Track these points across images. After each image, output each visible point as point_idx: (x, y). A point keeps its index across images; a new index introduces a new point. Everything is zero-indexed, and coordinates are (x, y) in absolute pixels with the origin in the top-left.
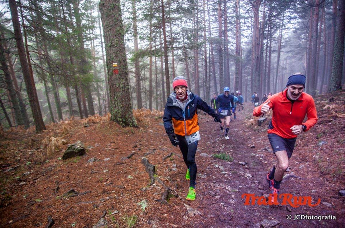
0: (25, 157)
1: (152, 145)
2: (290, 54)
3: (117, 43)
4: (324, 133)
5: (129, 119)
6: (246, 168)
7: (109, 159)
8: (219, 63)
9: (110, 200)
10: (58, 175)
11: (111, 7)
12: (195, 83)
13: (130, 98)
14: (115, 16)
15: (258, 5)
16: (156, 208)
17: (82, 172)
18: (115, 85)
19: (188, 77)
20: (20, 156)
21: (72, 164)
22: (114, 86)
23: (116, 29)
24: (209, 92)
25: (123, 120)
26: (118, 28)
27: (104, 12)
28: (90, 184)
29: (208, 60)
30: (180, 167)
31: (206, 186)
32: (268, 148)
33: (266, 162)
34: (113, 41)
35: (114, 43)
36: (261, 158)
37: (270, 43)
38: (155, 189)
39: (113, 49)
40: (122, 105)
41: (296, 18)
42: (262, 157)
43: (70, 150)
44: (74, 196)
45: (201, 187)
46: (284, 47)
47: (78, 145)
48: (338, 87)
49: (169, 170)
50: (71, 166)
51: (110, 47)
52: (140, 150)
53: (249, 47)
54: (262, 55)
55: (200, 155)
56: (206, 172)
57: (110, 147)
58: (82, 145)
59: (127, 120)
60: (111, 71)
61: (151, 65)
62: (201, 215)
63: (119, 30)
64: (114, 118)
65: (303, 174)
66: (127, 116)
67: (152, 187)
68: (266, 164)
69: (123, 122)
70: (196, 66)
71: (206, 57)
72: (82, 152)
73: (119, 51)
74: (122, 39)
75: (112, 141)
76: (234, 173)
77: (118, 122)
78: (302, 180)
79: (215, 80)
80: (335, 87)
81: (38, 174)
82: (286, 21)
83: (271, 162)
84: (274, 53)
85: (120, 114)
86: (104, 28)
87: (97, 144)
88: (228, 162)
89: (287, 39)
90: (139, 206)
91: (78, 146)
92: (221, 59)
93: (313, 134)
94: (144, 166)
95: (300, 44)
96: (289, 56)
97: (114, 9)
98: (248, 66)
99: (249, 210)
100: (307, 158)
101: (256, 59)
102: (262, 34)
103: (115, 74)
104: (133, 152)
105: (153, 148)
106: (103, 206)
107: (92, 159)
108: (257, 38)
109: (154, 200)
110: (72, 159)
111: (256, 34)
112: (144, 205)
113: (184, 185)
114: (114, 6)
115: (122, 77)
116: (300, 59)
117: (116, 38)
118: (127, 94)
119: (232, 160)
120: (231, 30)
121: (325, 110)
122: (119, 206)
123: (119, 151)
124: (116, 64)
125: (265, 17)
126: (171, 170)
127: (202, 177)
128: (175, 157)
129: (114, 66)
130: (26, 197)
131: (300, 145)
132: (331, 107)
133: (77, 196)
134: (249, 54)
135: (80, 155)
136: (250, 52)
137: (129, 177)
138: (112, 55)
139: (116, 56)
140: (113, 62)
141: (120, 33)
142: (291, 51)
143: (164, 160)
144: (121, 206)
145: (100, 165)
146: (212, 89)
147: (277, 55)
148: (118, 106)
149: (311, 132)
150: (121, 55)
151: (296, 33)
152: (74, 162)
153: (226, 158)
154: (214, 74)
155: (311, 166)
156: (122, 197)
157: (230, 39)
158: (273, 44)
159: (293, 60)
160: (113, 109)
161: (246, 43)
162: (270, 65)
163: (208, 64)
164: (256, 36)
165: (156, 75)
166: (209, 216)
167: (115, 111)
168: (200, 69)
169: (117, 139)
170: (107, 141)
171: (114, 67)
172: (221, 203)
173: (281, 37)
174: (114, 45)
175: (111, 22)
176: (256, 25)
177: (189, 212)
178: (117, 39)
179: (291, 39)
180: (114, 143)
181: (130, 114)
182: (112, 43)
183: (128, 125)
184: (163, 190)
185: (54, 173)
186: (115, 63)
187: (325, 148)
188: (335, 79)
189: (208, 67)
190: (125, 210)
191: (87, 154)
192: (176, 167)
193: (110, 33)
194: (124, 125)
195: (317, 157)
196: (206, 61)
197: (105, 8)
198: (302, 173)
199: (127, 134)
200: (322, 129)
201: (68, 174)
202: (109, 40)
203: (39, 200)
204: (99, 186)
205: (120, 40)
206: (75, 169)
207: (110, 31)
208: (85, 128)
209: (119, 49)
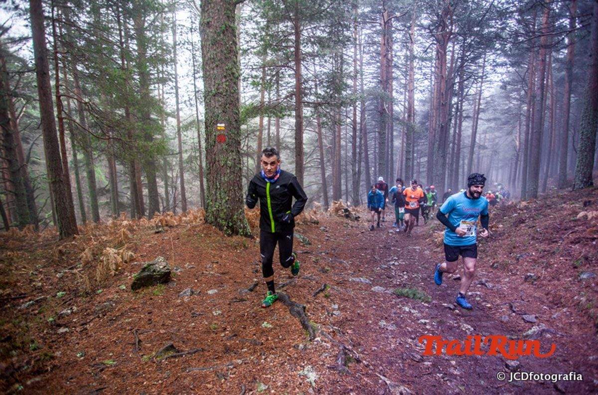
0: (50, 282)
2: (493, 125)
3: (227, 90)
4: (586, 258)
5: (239, 223)
6: (458, 315)
7: (216, 291)
9: (244, 365)
10: (131, 317)
11: (221, 28)
12: (333, 165)
13: (241, 186)
14: (226, 44)
15: (446, 41)
16: (334, 381)
17: (174, 314)
18: (218, 161)
19: (322, 154)
20: (40, 281)
21: (151, 299)
22: (217, 163)
23: (227, 65)
24: (357, 182)
25: (228, 223)
26: (230, 65)
27: (208, 36)
28: (195, 335)
30: (345, 309)
31: (400, 343)
32: (487, 281)
33: (489, 305)
34: (220, 86)
35: (221, 90)
36: (478, 299)
37: (461, 104)
38: (321, 346)
39: (220, 99)
40: (227, 198)
41: (506, 64)
42: (480, 297)
43: (146, 273)
44: (175, 357)
45: (393, 346)
46: (484, 111)
47: (161, 264)
48: (586, 182)
49: (328, 313)
50: (151, 302)
51: (214, 96)
53: (426, 108)
54: (448, 123)
55: (372, 289)
56: (392, 320)
57: (212, 270)
58: (167, 264)
59: (235, 224)
60: (213, 137)
61: (261, 131)
63: (231, 69)
64: (212, 219)
65: (562, 328)
66: (235, 217)
67: (315, 343)
68: (490, 308)
69: (228, 227)
70: (336, 139)
71: (354, 121)
72: (166, 278)
73: (230, 104)
74: (235, 83)
75: (213, 260)
76: (441, 323)
77: (220, 227)
78: (565, 338)
79: (367, 163)
80: (582, 181)
81: (88, 314)
82: (488, 68)
83: (497, 305)
84: (466, 121)
85: (225, 213)
86: (207, 63)
87: (188, 263)
88: (423, 303)
89: (489, 99)
90: (302, 377)
91: (161, 267)
92: (383, 127)
93: (566, 260)
94: (284, 307)
95: (509, 108)
96: (491, 127)
97: (226, 32)
98: (423, 141)
99: (489, 387)
100: (563, 300)
101: (439, 129)
102: (450, 88)
103: (220, 142)
104: (255, 280)
105: (286, 274)
106: (234, 376)
107: (188, 290)
108: (442, 94)
109: (325, 367)
110: (150, 289)
112: (313, 376)
113: (362, 342)
114: (226, 26)
115: (232, 149)
116: (510, 133)
117: (226, 82)
118: (238, 179)
119: (430, 300)
121: (579, 220)
122: (265, 376)
123: (230, 278)
124: (223, 125)
126: (332, 315)
127: (389, 328)
128: (331, 292)
129: (219, 128)
130: (82, 356)
131: (545, 278)
132: (590, 215)
133: (182, 356)
134: (424, 121)
135: (163, 283)
136: (427, 116)
137: (265, 324)
138: (216, 110)
139: (224, 111)
140: (217, 122)
141: (233, 74)
142: (495, 119)
143: (314, 296)
144: (269, 376)
145: (203, 301)
146: (363, 177)
147: (471, 124)
148: (221, 198)
149: (562, 256)
150: (233, 112)
151: (505, 89)
152: (154, 294)
153: (419, 296)
154: (366, 151)
155: (574, 315)
156: (265, 359)
158: (466, 106)
159: (497, 134)
160: (211, 203)
161: (421, 101)
162: (459, 140)
163: (358, 134)
164: (440, 91)
167: (215, 207)
168: (343, 143)
169: (221, 257)
170: (204, 259)
171: (219, 130)
172: (438, 375)
173: (480, 95)
174: (221, 93)
175: (219, 54)
176: (440, 72)
177: (392, 390)
178: (228, 83)
179: (496, 99)
180: (217, 263)
181: (241, 214)
182: (218, 89)
183: (237, 233)
184: (335, 348)
185: (122, 314)
186: (221, 123)
187: (593, 285)
188: (583, 169)
189: (358, 140)
190: (279, 384)
191: (175, 281)
192: (339, 309)
193: (215, 72)
194: (230, 232)
195: (583, 299)
196: (354, 129)
197: (211, 30)
198: (560, 325)
199: (235, 248)
200: (580, 253)
201: (148, 316)
202: (213, 83)
203: (110, 362)
204: (213, 339)
205: (233, 85)
206: (160, 308)
207: (215, 68)
208: (157, 235)
209: (229, 101)
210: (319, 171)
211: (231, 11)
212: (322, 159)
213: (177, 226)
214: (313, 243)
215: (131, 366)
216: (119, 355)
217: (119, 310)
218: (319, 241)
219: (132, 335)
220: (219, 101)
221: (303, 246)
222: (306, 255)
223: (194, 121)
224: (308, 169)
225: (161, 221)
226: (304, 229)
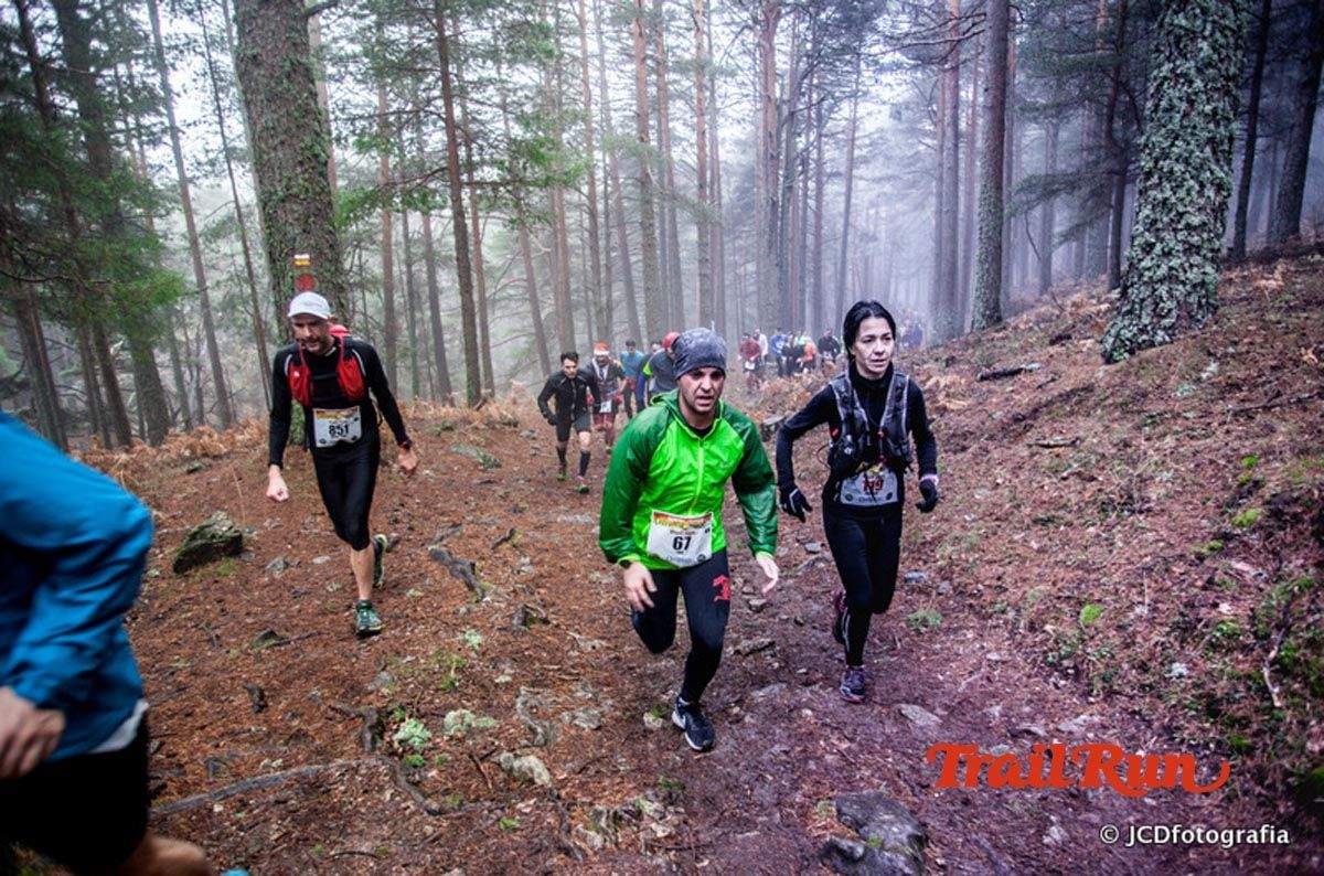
1: (442, 514)
2: (887, 188)
3: (307, 190)
7: (327, 558)
8: (641, 223)
10: (189, 611)
11: (282, 67)
12: (556, 291)
14: (295, 99)
15: (772, 21)
16: (504, 642)
17: (261, 598)
19: (529, 269)
21: (216, 582)
26: (308, 140)
27: (256, 84)
28: (303, 620)
29: (600, 206)
30: (541, 563)
34: (293, 182)
35: (295, 190)
37: (820, 151)
38: (491, 608)
39: (295, 207)
43: (199, 542)
44: (279, 645)
45: (603, 602)
46: (865, 161)
47: (222, 524)
48: (991, 317)
49: (512, 571)
50: (217, 586)
51: (283, 201)
52: (411, 529)
53: (748, 158)
54: (788, 196)
57: (316, 527)
58: (234, 524)
60: (288, 279)
62: (608, 648)
63: (311, 147)
67: (483, 605)
70: (559, 233)
71: (592, 198)
72: (235, 546)
73: (315, 216)
74: (321, 174)
75: (314, 510)
79: (629, 283)
80: (983, 316)
84: (833, 183)
87: (269, 520)
89: (877, 136)
90: (461, 642)
91: (225, 529)
92: (648, 214)
94: (442, 567)
95: (917, 153)
96: (885, 194)
97: (293, 75)
98: (745, 229)
101: (769, 209)
102: (786, 121)
105: (449, 521)
107: (279, 561)
108: (771, 136)
109: (494, 629)
110: (211, 568)
111: (766, 121)
112: (476, 640)
113: (558, 601)
114: (292, 64)
116: (920, 206)
117: (303, 173)
120: (681, 95)
122: (411, 648)
124: (307, 256)
125: (796, 56)
126: (518, 572)
128: (522, 540)
129: (298, 263)
133: (288, 643)
134: (746, 185)
135: (231, 555)
136: (750, 175)
137: (411, 593)
138: (289, 228)
139: (305, 231)
140: (293, 251)
141: (316, 156)
142: (889, 178)
143: (493, 548)
144: (418, 647)
145: (308, 575)
146: (620, 314)
147: (844, 190)
150: (323, 229)
151: (900, 119)
152: (219, 575)
154: (625, 256)
156: (412, 631)
157: (679, 128)
158: (830, 152)
159: (899, 206)
161: (738, 143)
162: (818, 227)
163: (601, 220)
164: (766, 127)
165: (409, 266)
166: (627, 649)
168: (573, 240)
170: (296, 510)
171: (300, 267)
173: (855, 129)
174: (297, 196)
175: (285, 120)
176: (766, 89)
177: (582, 644)
178: (307, 176)
179: (889, 136)
182: (288, 188)
184: (512, 608)
186: (302, 253)
191: (251, 551)
192: (531, 563)
193: (280, 154)
196: (593, 214)
197: (262, 72)
201: (219, 607)
202: (278, 176)
203: (180, 665)
204: (332, 621)
205: (318, 178)
206: (234, 592)
207: (279, 147)
208: (193, 477)
209: (313, 209)
210: (527, 307)
211: (298, 31)
212: (530, 280)
213: (228, 455)
214: (504, 464)
215: (218, 663)
216: (190, 657)
217: (161, 606)
218: (518, 458)
219: (199, 633)
220: (293, 211)
221: (484, 471)
222: (488, 486)
223: (231, 219)
224: (503, 304)
225: (191, 447)
226: (487, 439)
